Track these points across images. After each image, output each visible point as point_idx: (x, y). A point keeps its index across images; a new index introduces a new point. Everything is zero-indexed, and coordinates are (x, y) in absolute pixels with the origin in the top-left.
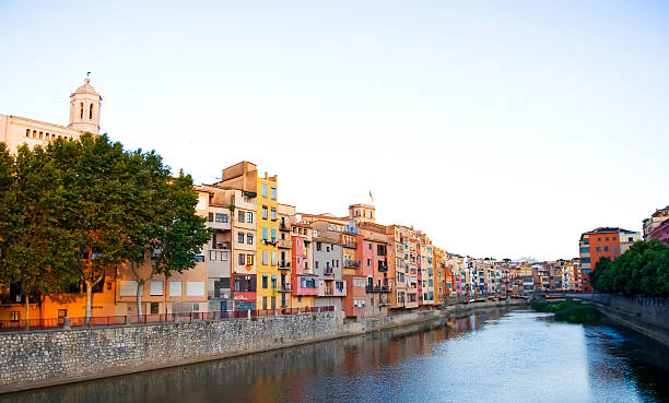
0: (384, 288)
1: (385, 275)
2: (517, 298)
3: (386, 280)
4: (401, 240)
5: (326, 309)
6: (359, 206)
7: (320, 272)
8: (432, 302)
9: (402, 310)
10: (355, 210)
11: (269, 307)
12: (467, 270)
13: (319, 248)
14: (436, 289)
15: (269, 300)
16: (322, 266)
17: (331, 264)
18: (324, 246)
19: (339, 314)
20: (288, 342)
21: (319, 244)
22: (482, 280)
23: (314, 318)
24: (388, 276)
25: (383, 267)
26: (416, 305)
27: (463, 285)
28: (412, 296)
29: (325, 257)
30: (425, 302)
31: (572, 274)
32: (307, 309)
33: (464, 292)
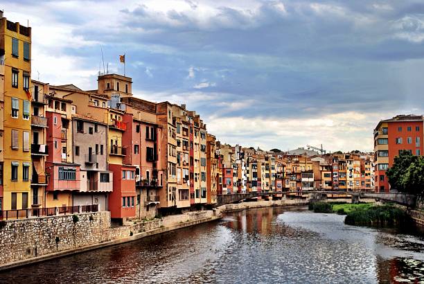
0: (153, 183)
1: (155, 166)
2: (293, 197)
3: (155, 173)
4: (174, 121)
5: (87, 209)
6: (111, 77)
7: (81, 160)
8: (204, 201)
9: (175, 211)
10: (107, 82)
11: (19, 206)
12: (239, 162)
13: (80, 129)
14: (209, 184)
15: (20, 198)
16: (84, 152)
17: (94, 150)
18: (86, 127)
19: (104, 215)
20: (44, 253)
21: (80, 123)
22: (255, 175)
23: (75, 219)
24: (159, 167)
25: (152, 156)
26: (187, 204)
27: (235, 179)
28: (183, 192)
29: (87, 141)
30: (197, 201)
32: (64, 210)
33: (235, 189)
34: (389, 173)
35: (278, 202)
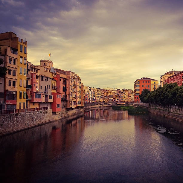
0: (65, 99)
1: (66, 93)
2: (106, 104)
3: (66, 95)
4: (72, 78)
5: (44, 108)
6: (46, 61)
7: (42, 91)
8: (80, 105)
9: (72, 109)
10: (44, 63)
11: (22, 108)
12: (89, 92)
13: (42, 80)
14: (82, 100)
15: (22, 105)
16: (43, 88)
17: (47, 87)
18: (44, 79)
19: (50, 111)
20: (31, 125)
21: (42, 77)
22: (94, 96)
23: (41, 113)
24: (67, 94)
25: (65, 89)
26: (75, 106)
27: (88, 98)
28: (74, 102)
29: (44, 84)
30: (78, 105)
31: (127, 95)
32: (37, 109)
33: (88, 101)
34: (140, 96)
35: (101, 106)
